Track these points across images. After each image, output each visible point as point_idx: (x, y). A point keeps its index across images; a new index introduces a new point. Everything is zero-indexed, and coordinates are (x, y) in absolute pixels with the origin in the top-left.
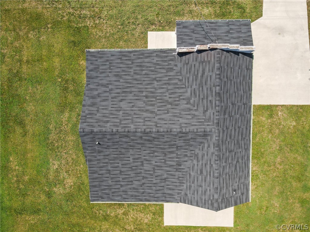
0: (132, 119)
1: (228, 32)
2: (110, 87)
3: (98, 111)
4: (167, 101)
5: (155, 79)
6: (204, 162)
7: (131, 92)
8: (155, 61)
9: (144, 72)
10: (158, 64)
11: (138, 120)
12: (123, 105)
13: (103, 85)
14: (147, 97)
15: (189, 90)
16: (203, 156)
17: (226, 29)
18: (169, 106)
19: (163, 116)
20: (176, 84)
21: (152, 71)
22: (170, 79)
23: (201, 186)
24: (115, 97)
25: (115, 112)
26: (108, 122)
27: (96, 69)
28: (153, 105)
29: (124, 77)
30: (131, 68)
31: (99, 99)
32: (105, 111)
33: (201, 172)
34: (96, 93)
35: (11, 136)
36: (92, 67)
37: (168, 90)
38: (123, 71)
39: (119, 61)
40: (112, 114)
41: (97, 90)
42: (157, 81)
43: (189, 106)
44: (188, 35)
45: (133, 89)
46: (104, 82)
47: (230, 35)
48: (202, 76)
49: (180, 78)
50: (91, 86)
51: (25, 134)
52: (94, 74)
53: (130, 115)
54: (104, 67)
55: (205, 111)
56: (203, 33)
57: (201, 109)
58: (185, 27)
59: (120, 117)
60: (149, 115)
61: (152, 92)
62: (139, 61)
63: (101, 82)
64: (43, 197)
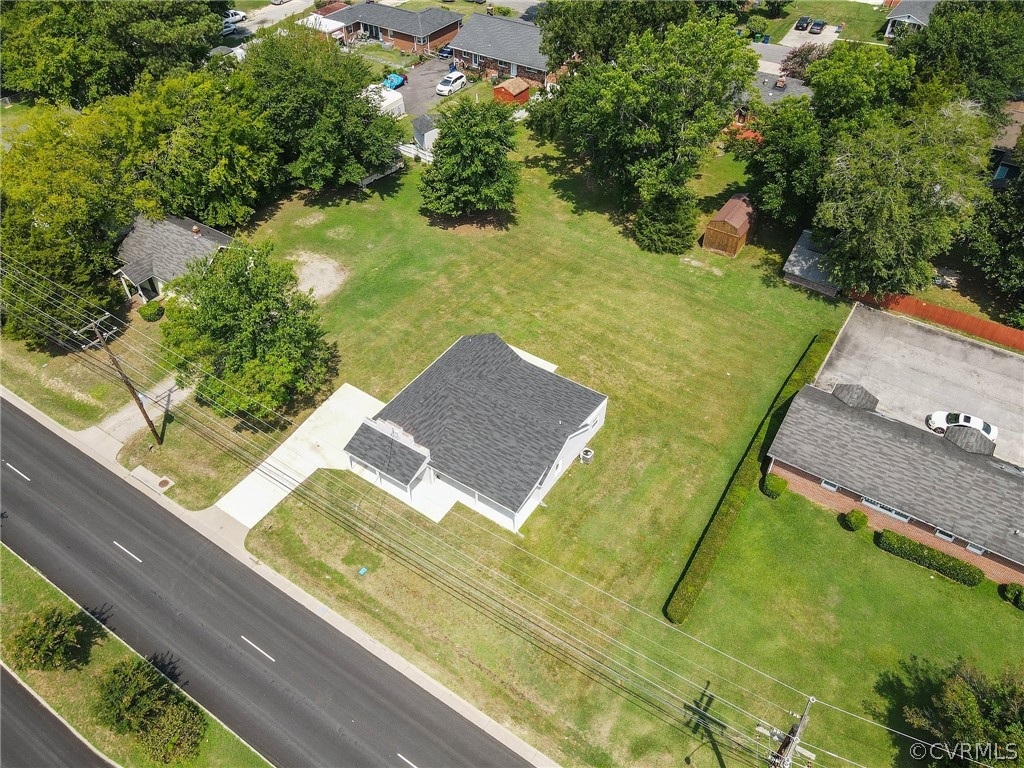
0: (513, 423)
1: (371, 448)
2: (515, 465)
3: (542, 449)
4: (471, 425)
5: (468, 449)
6: (477, 367)
7: (499, 450)
8: (456, 465)
9: (473, 461)
10: (454, 460)
11: (508, 420)
12: (513, 443)
13: (522, 470)
14: (487, 438)
15: (445, 422)
16: (474, 372)
17: (370, 453)
18: (472, 420)
19: (484, 412)
20: (452, 435)
21: (464, 457)
22: (454, 442)
23: (494, 355)
24: (517, 453)
25: (526, 439)
26: (538, 432)
27: (517, 489)
28: (486, 428)
29: (495, 467)
30: (482, 471)
31: (534, 460)
32: (535, 445)
33: (485, 363)
34: (532, 467)
35: (676, 518)
36: (520, 493)
37: (463, 434)
38: (492, 472)
39: (489, 484)
40: (530, 439)
41: (530, 470)
42: (466, 446)
43: (456, 411)
44: (407, 464)
45: (495, 451)
46: (517, 473)
47: (372, 444)
48: (425, 421)
49: (444, 438)
50: (533, 475)
51: (656, 510)
52: (523, 486)
53: (513, 429)
54: (508, 486)
55: (446, 397)
56: (392, 460)
57: (447, 401)
58: (404, 475)
59: (523, 431)
60: (495, 420)
61: (479, 439)
62: (469, 473)
63: (521, 475)
64: (675, 446)
